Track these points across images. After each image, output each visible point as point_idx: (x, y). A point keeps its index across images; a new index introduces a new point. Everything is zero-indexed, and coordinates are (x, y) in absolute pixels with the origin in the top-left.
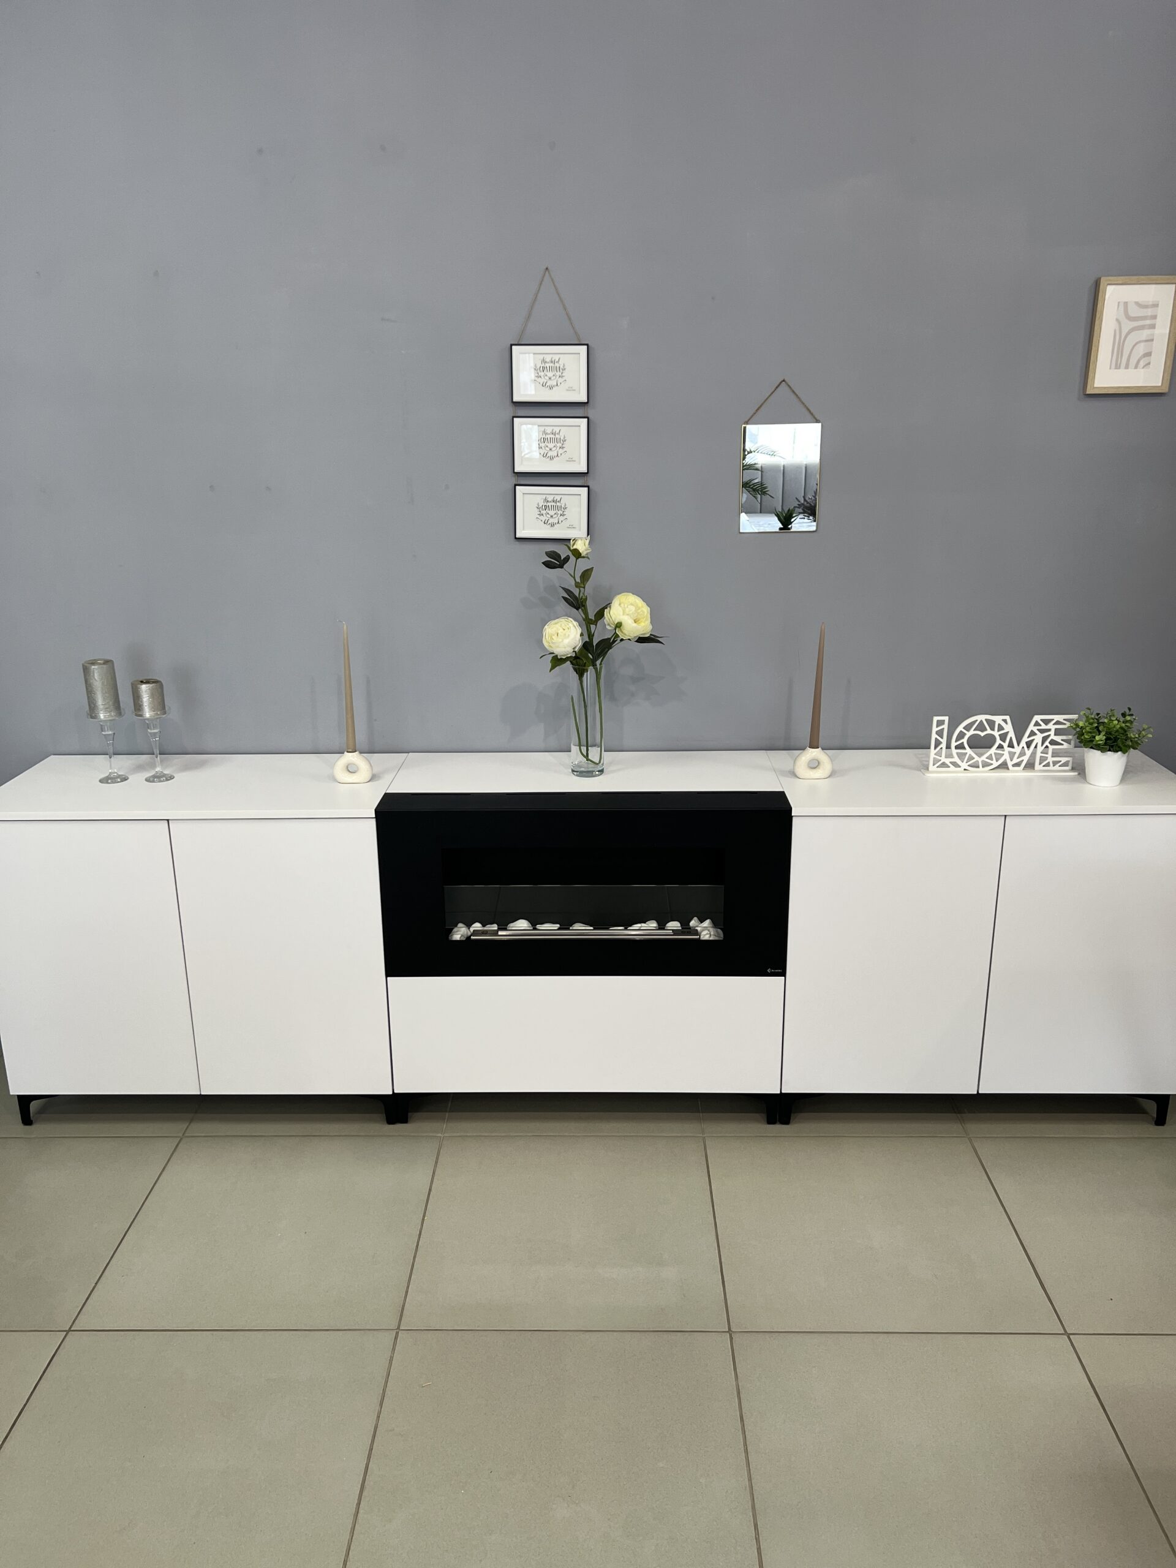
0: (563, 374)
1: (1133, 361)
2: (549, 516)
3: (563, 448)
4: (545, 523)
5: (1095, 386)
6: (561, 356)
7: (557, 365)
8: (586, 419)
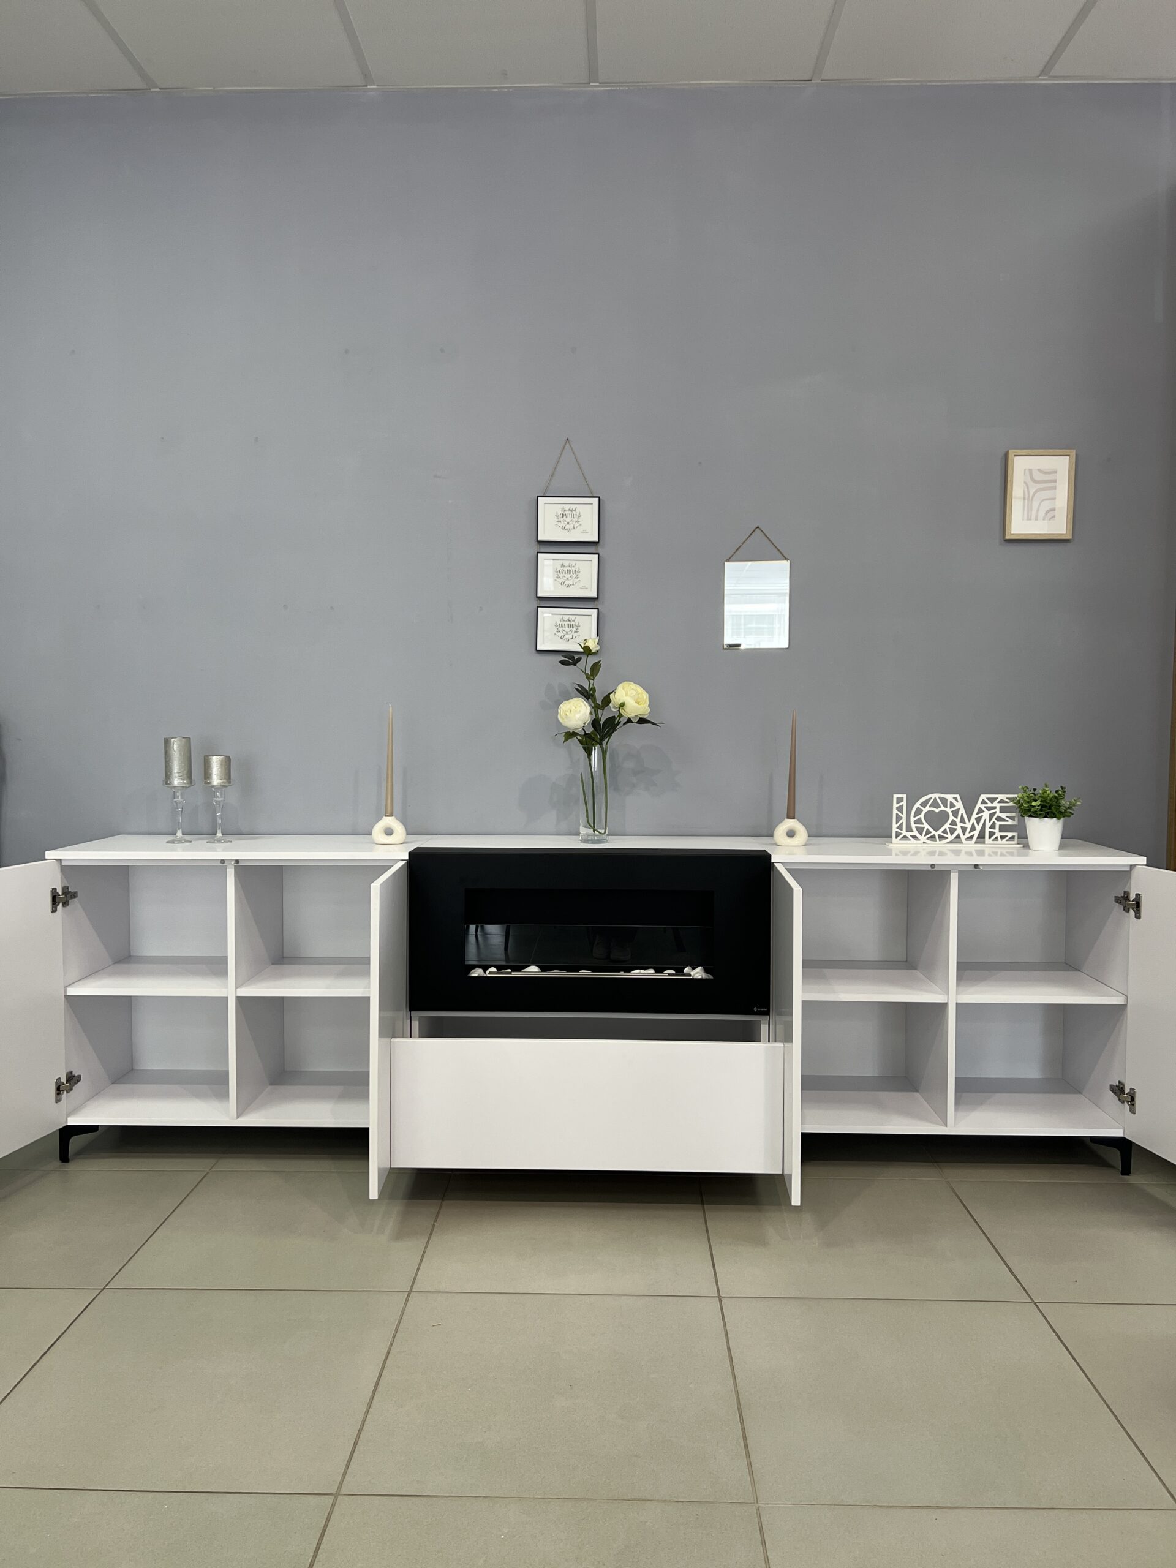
1: (1042, 513)
2: (564, 633)
4: (561, 638)
5: (1012, 533)
6: (576, 505)
7: (574, 512)
8: (597, 556)
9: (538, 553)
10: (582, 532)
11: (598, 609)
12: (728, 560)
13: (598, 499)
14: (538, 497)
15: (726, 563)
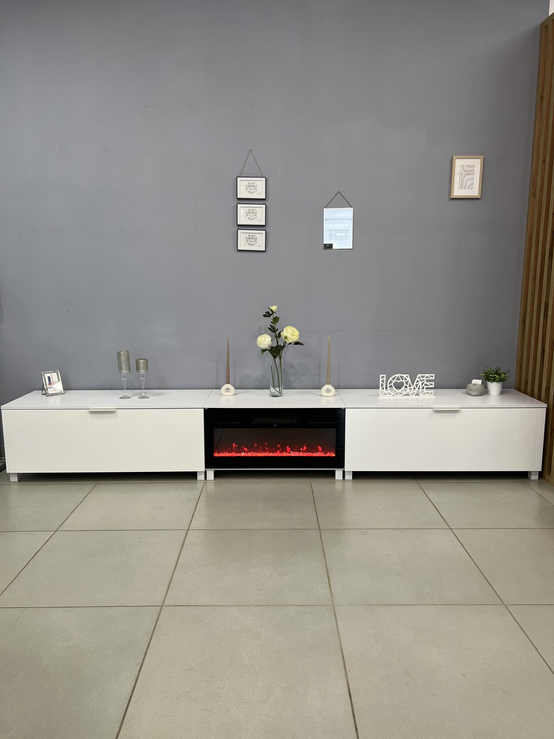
0: (257, 188)
1: (467, 187)
3: (256, 216)
4: (249, 244)
5: (454, 195)
6: (255, 181)
7: (254, 185)
8: (265, 205)
9: (237, 204)
10: (258, 194)
11: (266, 230)
12: (325, 207)
13: (265, 178)
14: (237, 177)
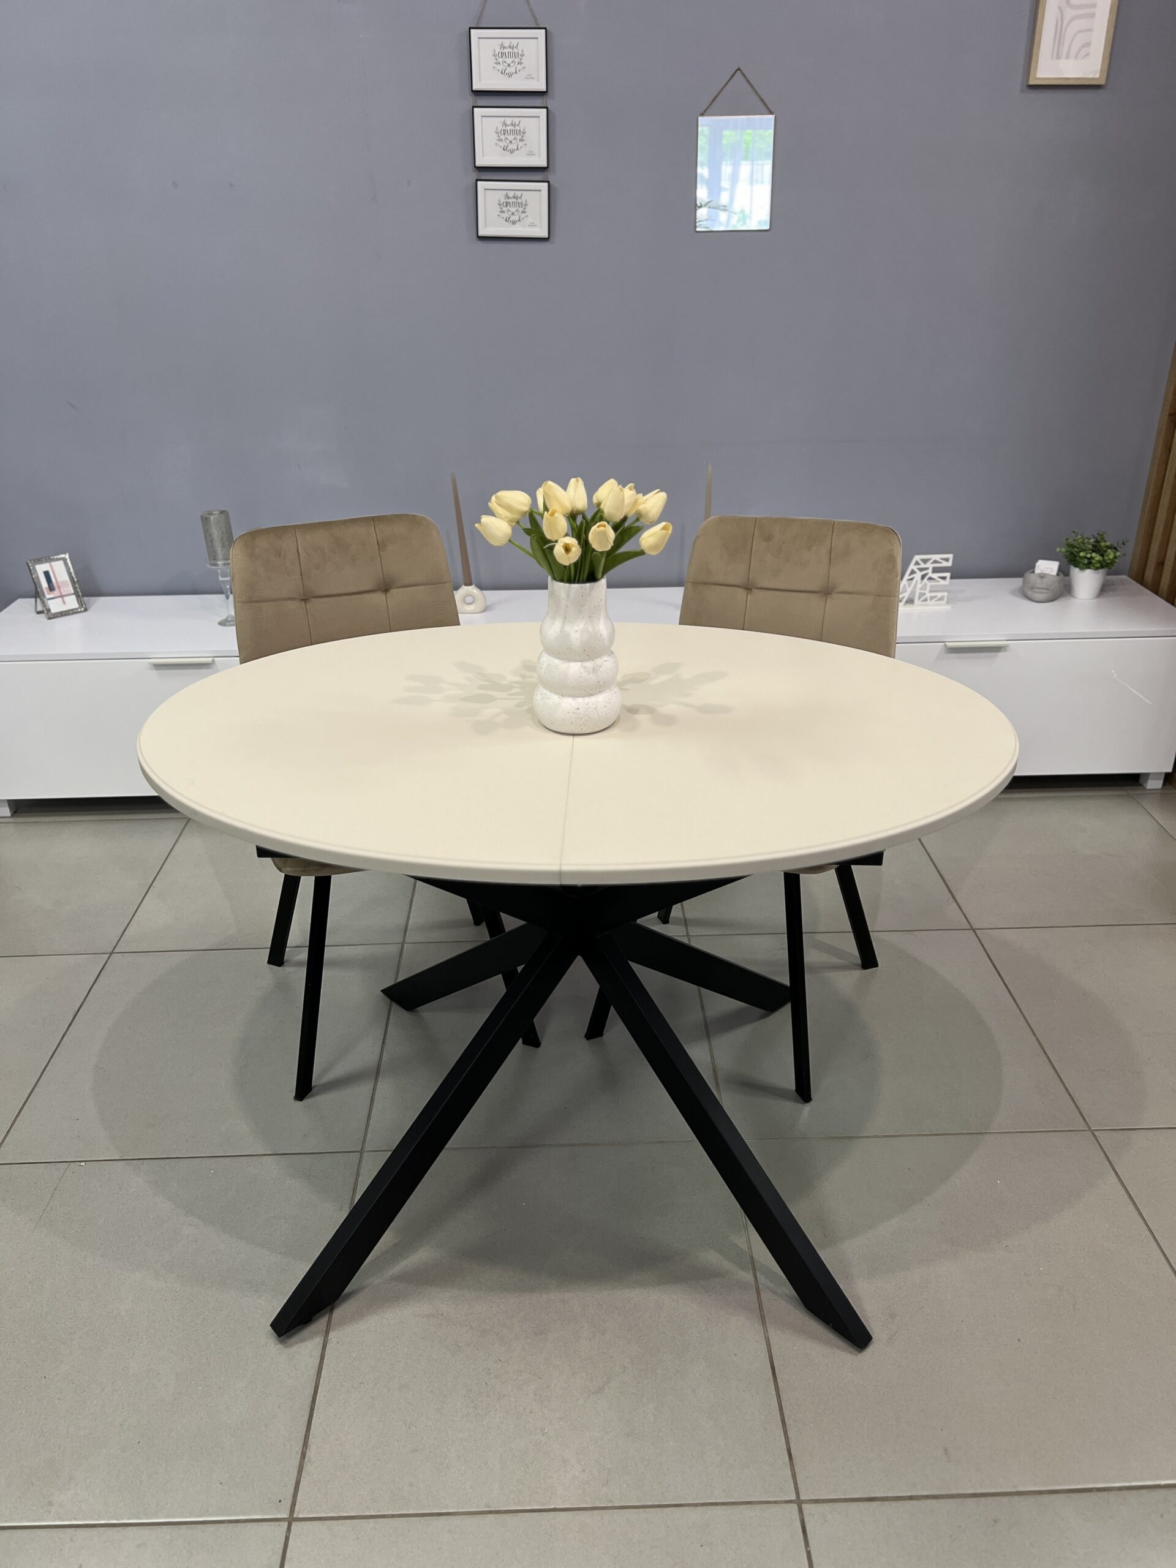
0: (522, 61)
1: (1073, 52)
2: (510, 213)
3: (523, 140)
4: (506, 221)
5: (1039, 75)
6: (520, 41)
7: (515, 50)
8: (545, 110)
9: (473, 107)
10: (526, 78)
11: (548, 182)
12: (702, 115)
13: (544, 31)
14: (470, 28)
15: (700, 118)
